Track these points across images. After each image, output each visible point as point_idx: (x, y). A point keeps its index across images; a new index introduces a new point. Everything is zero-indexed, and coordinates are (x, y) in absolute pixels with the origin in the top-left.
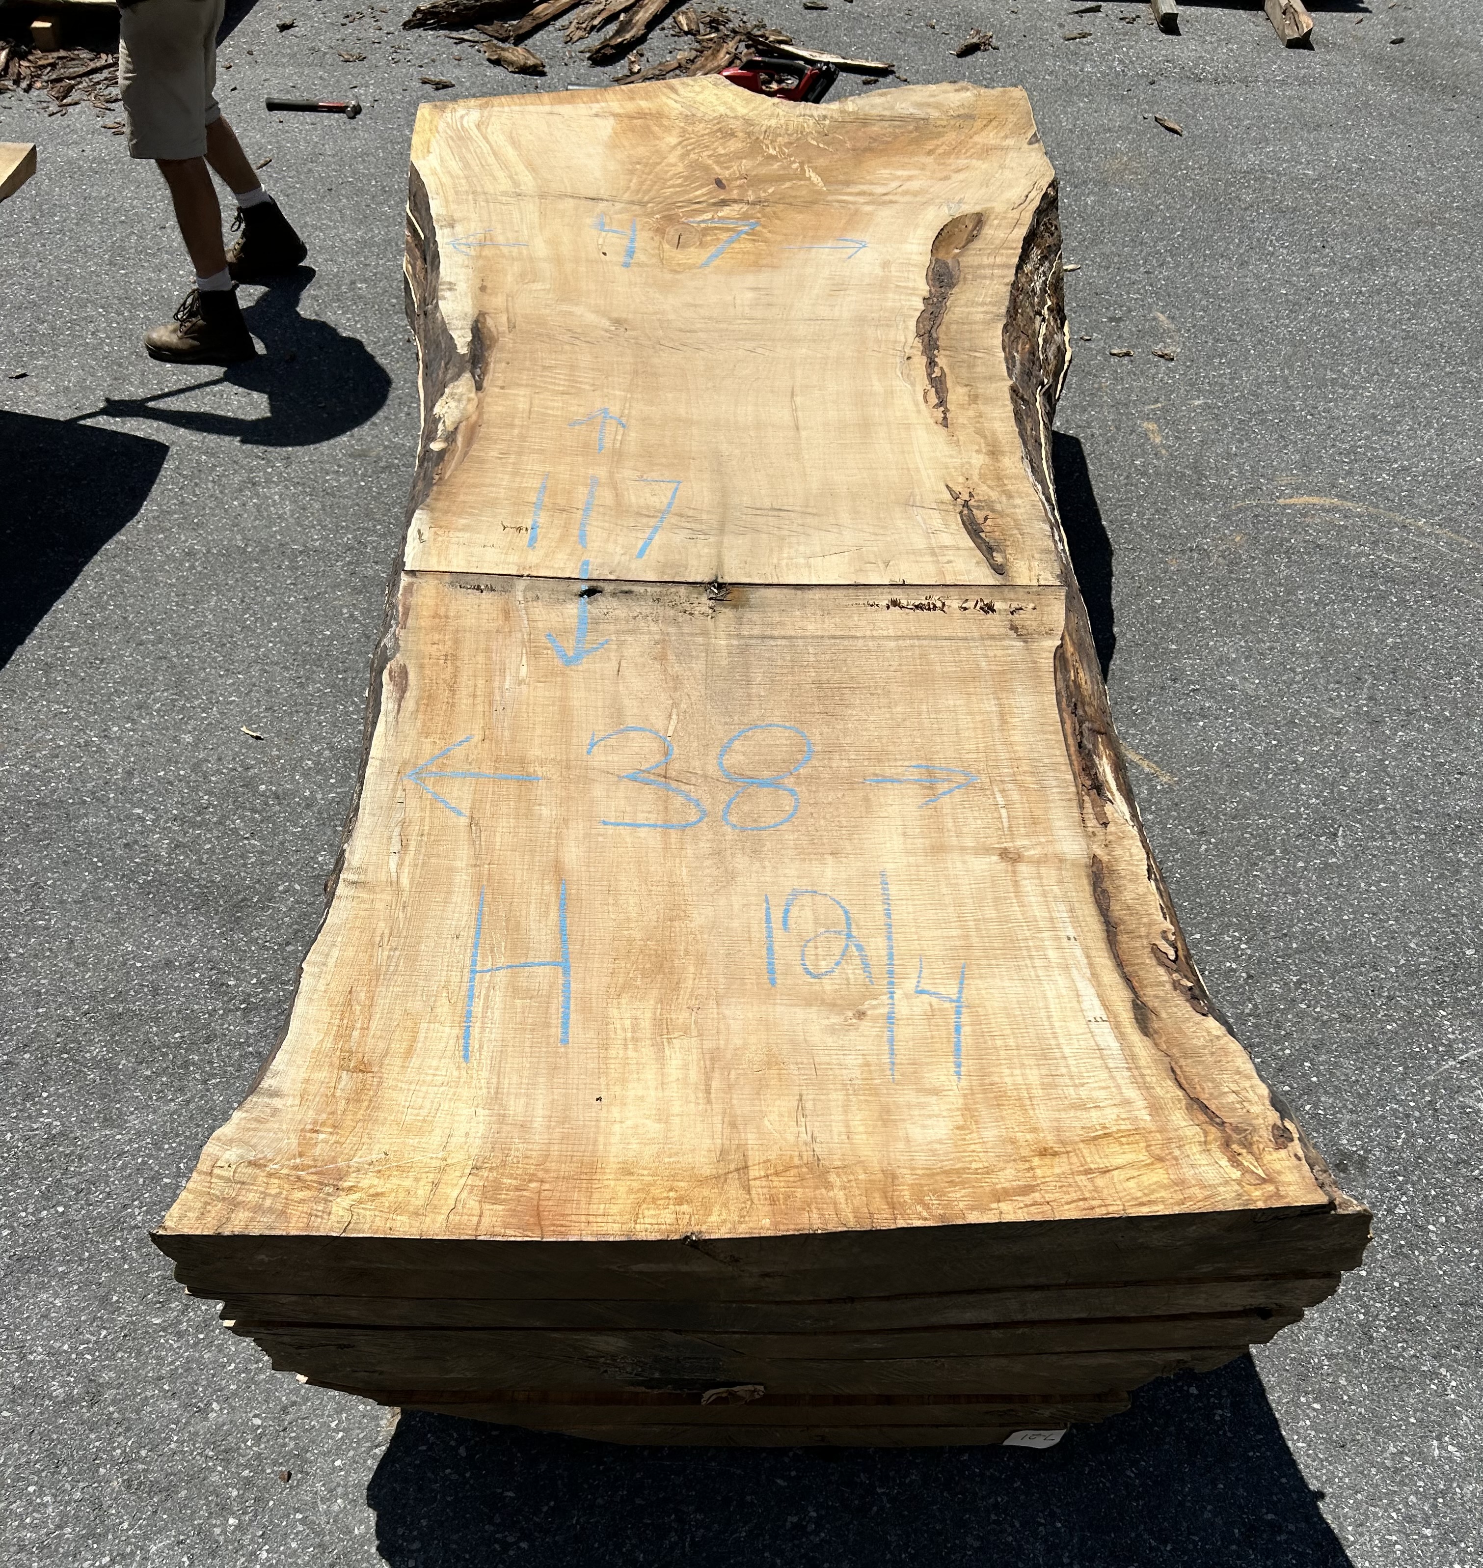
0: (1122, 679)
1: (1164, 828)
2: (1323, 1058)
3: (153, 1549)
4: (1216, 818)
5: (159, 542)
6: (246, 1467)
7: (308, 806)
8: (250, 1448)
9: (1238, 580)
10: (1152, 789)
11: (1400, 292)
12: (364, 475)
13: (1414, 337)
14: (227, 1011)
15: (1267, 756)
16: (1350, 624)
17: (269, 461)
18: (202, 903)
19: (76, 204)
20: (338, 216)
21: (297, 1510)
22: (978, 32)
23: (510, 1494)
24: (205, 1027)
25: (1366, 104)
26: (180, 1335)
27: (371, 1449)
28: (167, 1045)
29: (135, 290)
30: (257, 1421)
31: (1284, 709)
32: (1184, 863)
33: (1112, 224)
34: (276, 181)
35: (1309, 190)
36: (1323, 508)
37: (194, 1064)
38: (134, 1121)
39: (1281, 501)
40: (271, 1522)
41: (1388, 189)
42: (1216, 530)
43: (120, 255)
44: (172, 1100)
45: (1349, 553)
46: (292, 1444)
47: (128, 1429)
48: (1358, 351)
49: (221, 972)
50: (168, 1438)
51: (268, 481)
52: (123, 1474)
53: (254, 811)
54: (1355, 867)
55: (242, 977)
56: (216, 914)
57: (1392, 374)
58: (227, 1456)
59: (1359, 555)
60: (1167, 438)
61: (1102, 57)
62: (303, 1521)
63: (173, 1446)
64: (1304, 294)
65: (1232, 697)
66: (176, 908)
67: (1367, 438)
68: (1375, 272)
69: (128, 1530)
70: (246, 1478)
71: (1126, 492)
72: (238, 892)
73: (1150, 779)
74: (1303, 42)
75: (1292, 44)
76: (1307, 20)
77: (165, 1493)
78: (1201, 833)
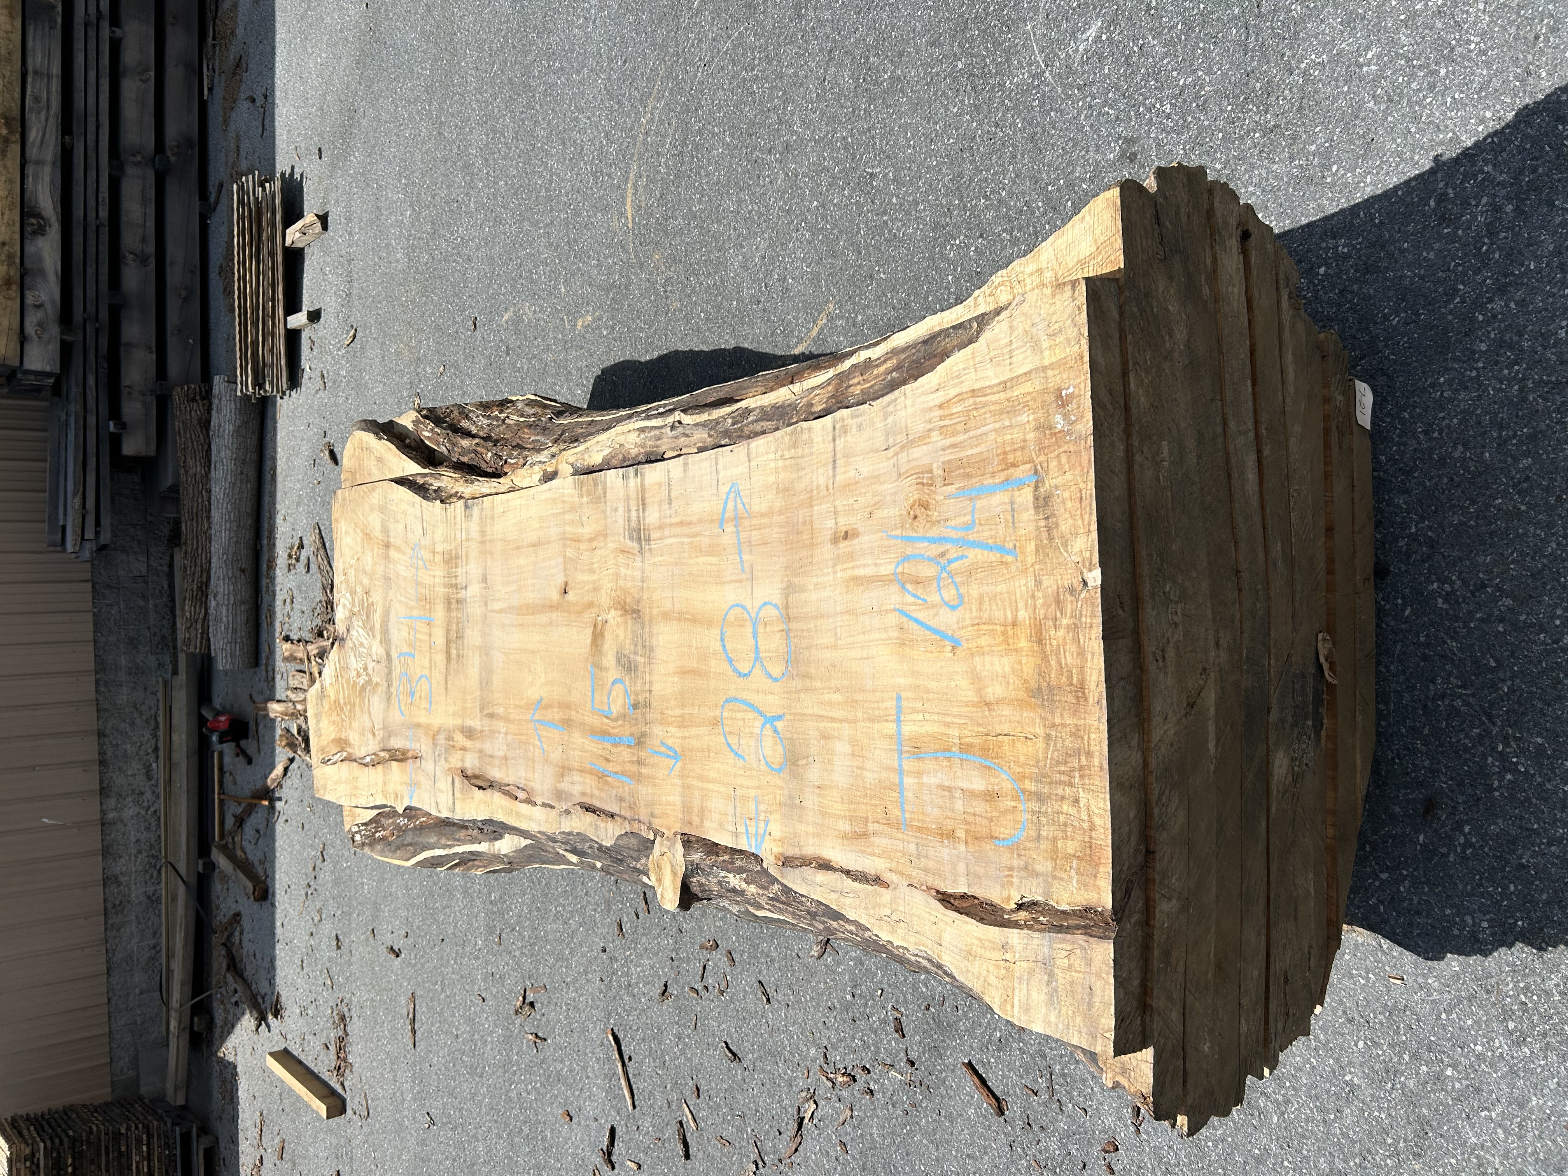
0: (758, 342)
1: (868, 307)
2: (1044, 176)
3: (1474, 1140)
4: (860, 266)
5: (671, 1060)
6: (1401, 1057)
7: (862, 964)
8: (1384, 1052)
9: (686, 256)
10: (840, 317)
11: (487, 145)
12: (622, 903)
13: (517, 133)
15: (814, 230)
16: (716, 170)
17: (613, 973)
19: (442, 1097)
20: (447, 910)
21: (1439, 1017)
22: (322, 451)
23: (1421, 838)
24: (1033, 1058)
25: (363, 174)
26: (1287, 1102)
27: (1383, 952)
29: (499, 1061)
30: (1361, 1044)
31: (779, 218)
32: (894, 290)
33: (444, 355)
34: (425, 952)
35: (419, 214)
36: (634, 194)
37: (1063, 1069)
39: (630, 225)
40: (1450, 1039)
41: (418, 156)
42: (651, 274)
43: (476, 1069)
44: (1092, 1089)
45: (666, 173)
46: (1381, 1017)
47: (1369, 1152)
48: (526, 173)
49: (990, 1042)
50: (1376, 1119)
51: (627, 974)
52: (1409, 1159)
53: (866, 1005)
54: (896, 157)
55: (993, 1026)
56: (945, 1041)
57: (542, 148)
58: (1391, 1072)
59: (667, 166)
60: (588, 311)
61: (336, 363)
62: (1449, 1013)
63: (1383, 1116)
64: (488, 213)
65: (771, 258)
66: (941, 1072)
67: (585, 164)
68: (473, 164)
69: (1457, 1160)
70: (1410, 1057)
71: (626, 341)
72: (928, 1023)
73: (831, 319)
74: (323, 219)
75: (325, 227)
76: (309, 217)
77: (1425, 1126)
78: (871, 277)
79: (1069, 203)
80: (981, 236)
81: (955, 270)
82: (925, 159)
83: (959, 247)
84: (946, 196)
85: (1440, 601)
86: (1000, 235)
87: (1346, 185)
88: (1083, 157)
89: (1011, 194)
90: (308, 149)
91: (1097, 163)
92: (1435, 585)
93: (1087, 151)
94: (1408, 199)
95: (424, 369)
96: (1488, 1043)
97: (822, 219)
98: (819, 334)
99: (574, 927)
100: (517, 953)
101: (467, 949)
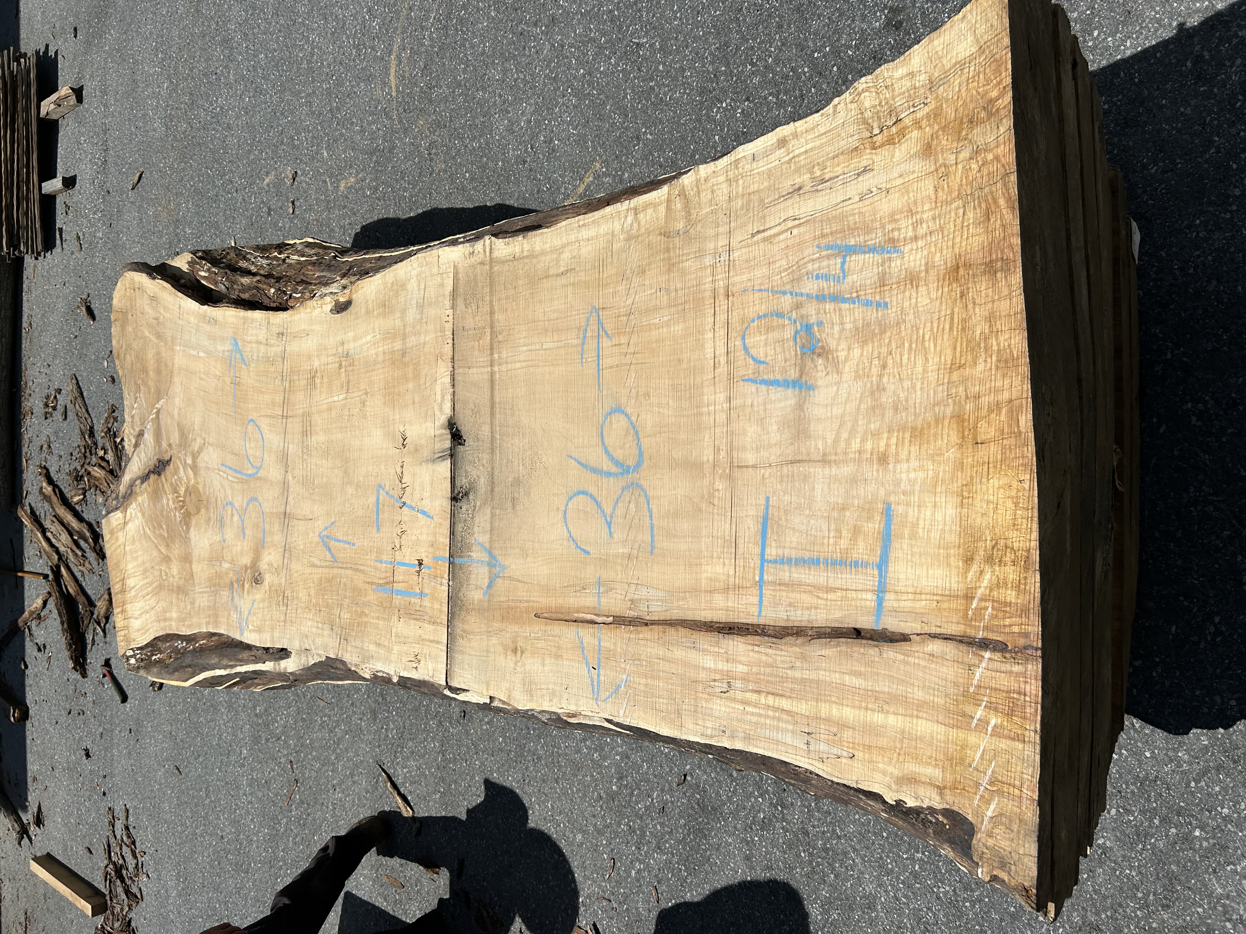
0: (524, 198)
1: (635, 165)
2: (810, 44)
3: (1219, 890)
4: (626, 129)
6: (1151, 821)
7: (628, 757)
8: (1135, 818)
9: (451, 121)
10: (605, 175)
11: (246, 20)
12: (388, 712)
13: (277, 10)
14: (784, 819)
15: (580, 95)
16: (482, 42)
18: (701, 833)
19: (208, 893)
20: (212, 724)
21: (1188, 785)
22: (78, 307)
23: (1173, 629)
24: (796, 835)
25: (118, 51)
27: (1135, 730)
28: (811, 863)
29: (265, 858)
31: (545, 85)
32: (661, 149)
33: (204, 216)
34: (189, 762)
35: (177, 86)
36: (398, 65)
37: (825, 844)
38: (870, 888)
39: (394, 94)
40: (1198, 805)
41: (175, 33)
42: (415, 138)
43: (241, 866)
44: (853, 861)
45: (430, 46)
46: (1132, 787)
47: (1120, 905)
48: (287, 47)
49: (753, 822)
50: (1127, 877)
52: (1158, 910)
53: (632, 794)
54: (662, 29)
55: (757, 808)
56: (709, 824)
57: (303, 23)
58: (1142, 835)
59: (431, 39)
60: (351, 174)
61: (92, 225)
62: (1197, 781)
63: (1134, 874)
64: (248, 85)
65: (537, 121)
66: (705, 851)
67: (348, 37)
68: (232, 38)
69: (1204, 909)
70: (1161, 822)
71: (389, 200)
72: (693, 808)
73: (597, 177)
74: (78, 93)
75: (80, 99)
76: (64, 90)
77: (1174, 881)
78: (638, 138)
79: (835, 69)
80: (748, 99)
81: (722, 130)
82: (692, 29)
83: (726, 109)
84: (712, 63)
85: (1194, 419)
86: (766, 98)
87: (1107, 48)
88: (849, 26)
89: (777, 61)
90: (63, 28)
91: (863, 31)
92: (1189, 405)
93: (853, 21)
94: (1167, 60)
95: (183, 230)
96: (1234, 806)
97: (589, 85)
98: (586, 190)
99: (339, 735)
100: (283, 760)
101: (232, 758)
